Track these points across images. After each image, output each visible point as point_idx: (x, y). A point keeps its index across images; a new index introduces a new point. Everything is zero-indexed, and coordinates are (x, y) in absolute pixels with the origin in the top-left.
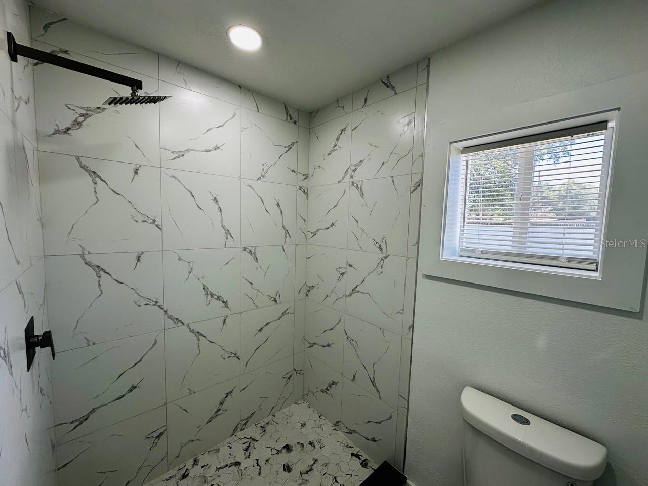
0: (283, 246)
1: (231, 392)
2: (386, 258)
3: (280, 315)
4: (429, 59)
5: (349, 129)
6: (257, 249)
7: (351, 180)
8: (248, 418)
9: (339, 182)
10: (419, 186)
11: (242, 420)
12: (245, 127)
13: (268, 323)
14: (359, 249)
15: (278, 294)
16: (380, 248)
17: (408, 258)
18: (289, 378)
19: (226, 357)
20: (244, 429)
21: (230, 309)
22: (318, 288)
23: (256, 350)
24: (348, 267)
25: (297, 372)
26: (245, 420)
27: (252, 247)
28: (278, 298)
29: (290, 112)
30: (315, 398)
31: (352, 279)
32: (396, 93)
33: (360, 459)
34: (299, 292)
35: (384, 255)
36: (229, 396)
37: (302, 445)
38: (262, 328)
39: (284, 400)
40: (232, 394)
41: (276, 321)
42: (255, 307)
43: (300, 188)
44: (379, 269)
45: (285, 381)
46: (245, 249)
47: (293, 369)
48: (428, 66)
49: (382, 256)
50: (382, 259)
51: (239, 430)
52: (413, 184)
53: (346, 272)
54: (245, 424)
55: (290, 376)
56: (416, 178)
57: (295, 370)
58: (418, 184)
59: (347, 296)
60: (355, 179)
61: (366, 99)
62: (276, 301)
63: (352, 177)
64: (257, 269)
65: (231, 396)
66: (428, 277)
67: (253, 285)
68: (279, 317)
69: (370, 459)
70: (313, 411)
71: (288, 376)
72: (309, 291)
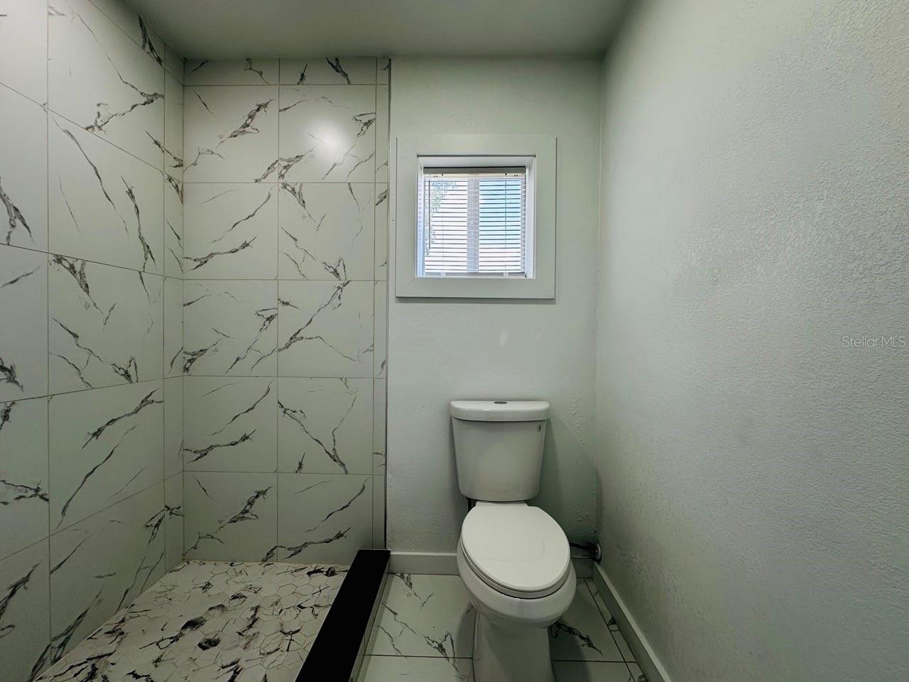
0: (140, 272)
1: (26, 580)
2: (344, 285)
3: (138, 404)
4: (390, 60)
5: (273, 108)
6: (86, 266)
7: (281, 180)
8: (71, 628)
9: (256, 181)
10: (385, 197)
11: (56, 639)
12: (59, 11)
13: (113, 420)
14: (301, 277)
15: (132, 363)
16: (336, 273)
17: (375, 282)
18: (157, 526)
19: (10, 499)
20: (59, 658)
21: (22, 387)
22: (216, 350)
23: (87, 476)
24: (281, 306)
25: (171, 513)
26: (63, 635)
27: (77, 260)
28: (131, 371)
29: (150, 36)
30: (217, 541)
31: (288, 322)
32: (349, 83)
33: (322, 572)
34: (172, 364)
35: (342, 282)
36: (20, 591)
37: (222, 606)
38: (100, 430)
39: (148, 570)
40: (27, 585)
41: (129, 415)
42: (84, 386)
43: (170, 180)
44: (336, 301)
45: (149, 532)
46: (59, 260)
47: (163, 507)
48: (389, 66)
49: (339, 283)
50: (339, 288)
51: (48, 662)
52: (378, 194)
53: (277, 314)
54: (63, 645)
55: (160, 521)
56: (381, 189)
57: (169, 508)
58: (383, 196)
59: (280, 350)
60: (287, 179)
61: (303, 76)
62: (129, 376)
63: (282, 176)
64: (87, 306)
65: (26, 588)
66: (402, 299)
67: (79, 340)
68: (135, 407)
69: (334, 565)
70: (215, 564)
71: (155, 522)
72: (191, 361)
